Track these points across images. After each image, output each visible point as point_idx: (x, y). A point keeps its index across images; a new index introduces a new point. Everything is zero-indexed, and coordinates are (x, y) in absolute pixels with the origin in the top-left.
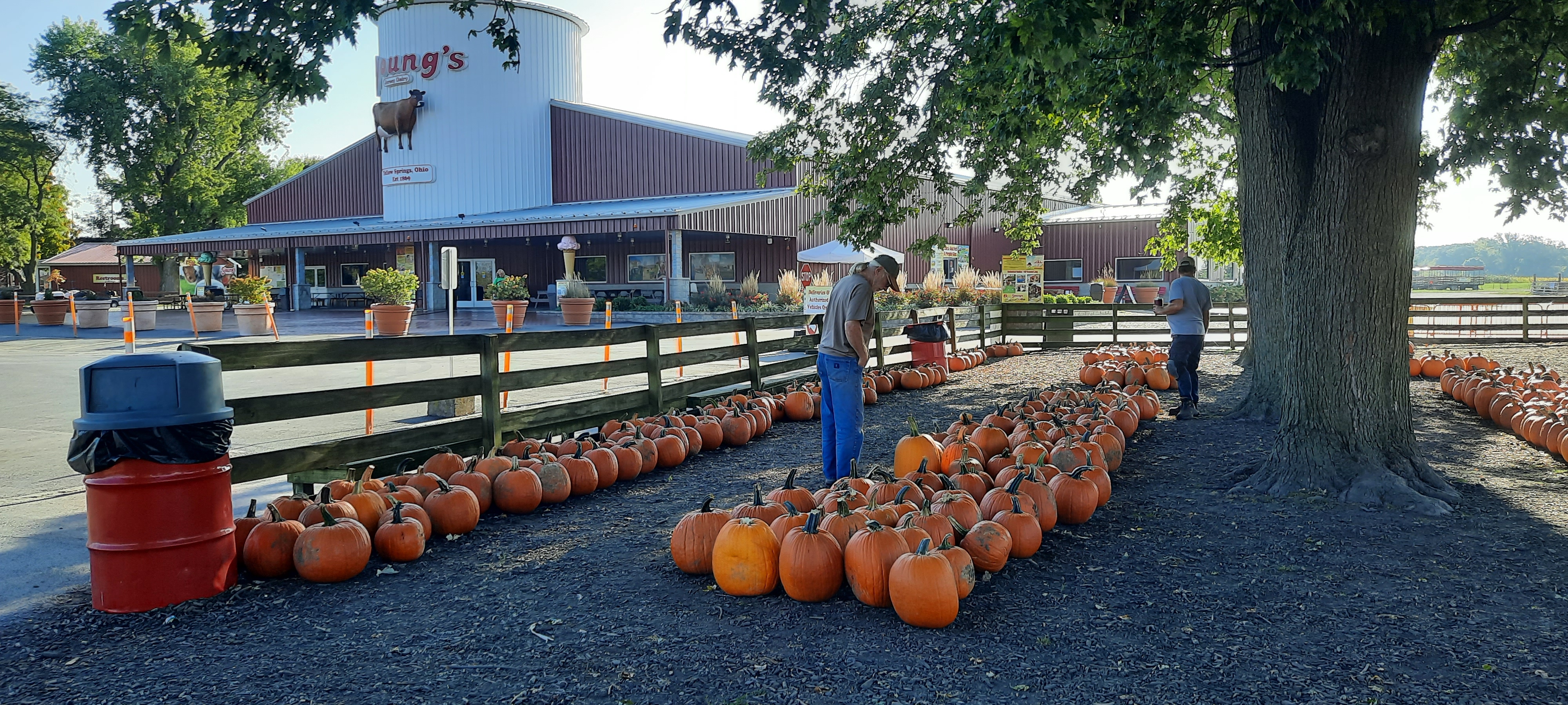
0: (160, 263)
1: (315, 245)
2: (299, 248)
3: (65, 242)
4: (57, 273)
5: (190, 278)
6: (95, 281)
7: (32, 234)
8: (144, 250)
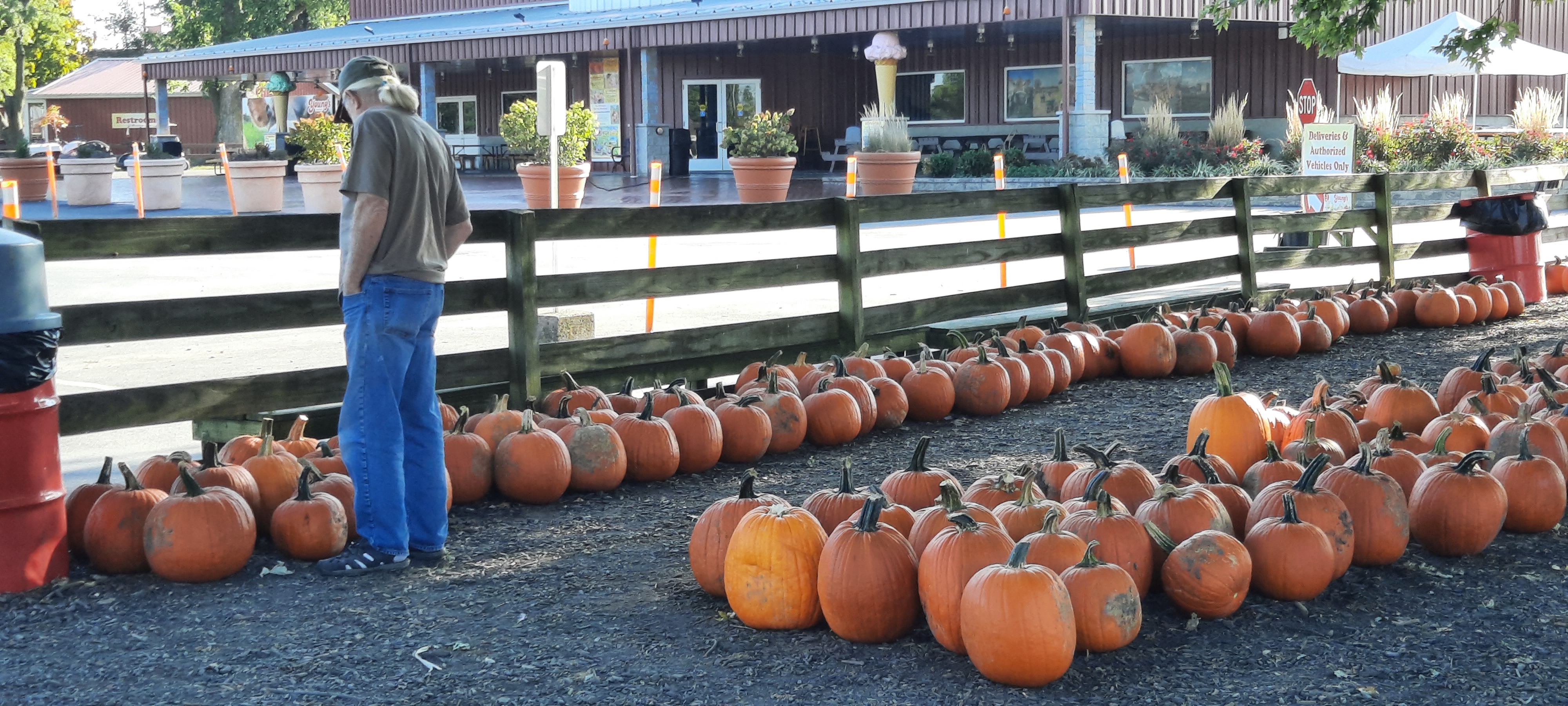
0: (214, 91)
1: (459, 57)
2: (427, 63)
3: (73, 58)
4: (55, 110)
5: (260, 119)
6: (115, 125)
7: (18, 44)
8: (187, 70)
